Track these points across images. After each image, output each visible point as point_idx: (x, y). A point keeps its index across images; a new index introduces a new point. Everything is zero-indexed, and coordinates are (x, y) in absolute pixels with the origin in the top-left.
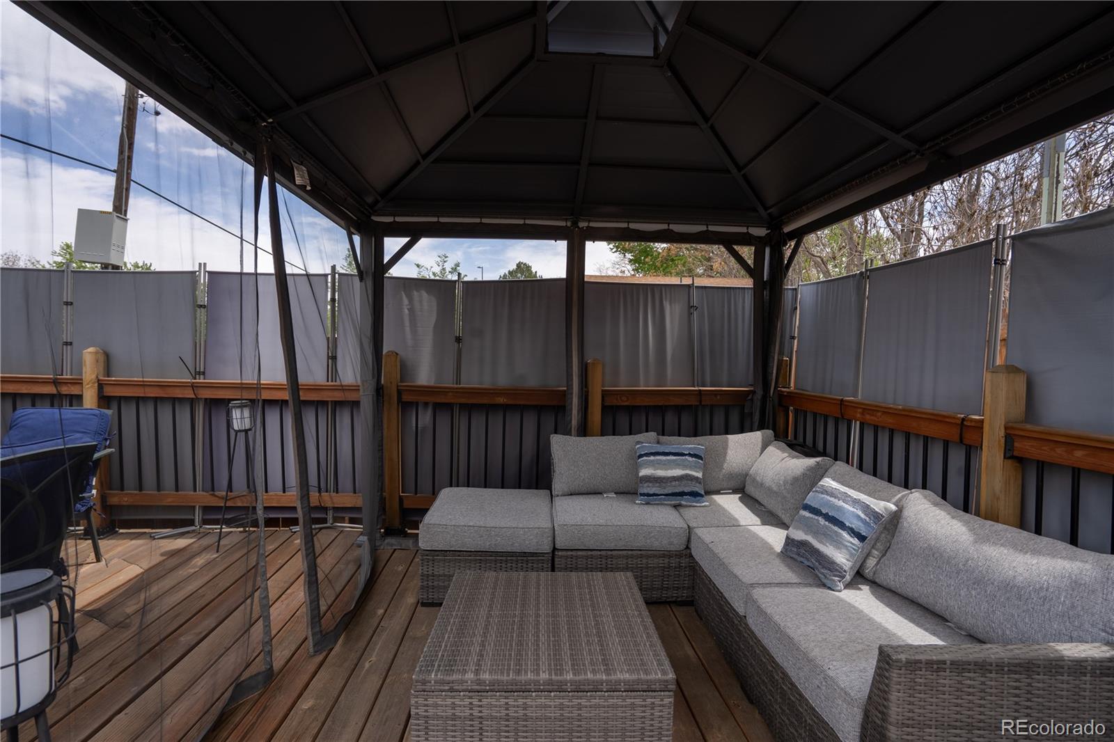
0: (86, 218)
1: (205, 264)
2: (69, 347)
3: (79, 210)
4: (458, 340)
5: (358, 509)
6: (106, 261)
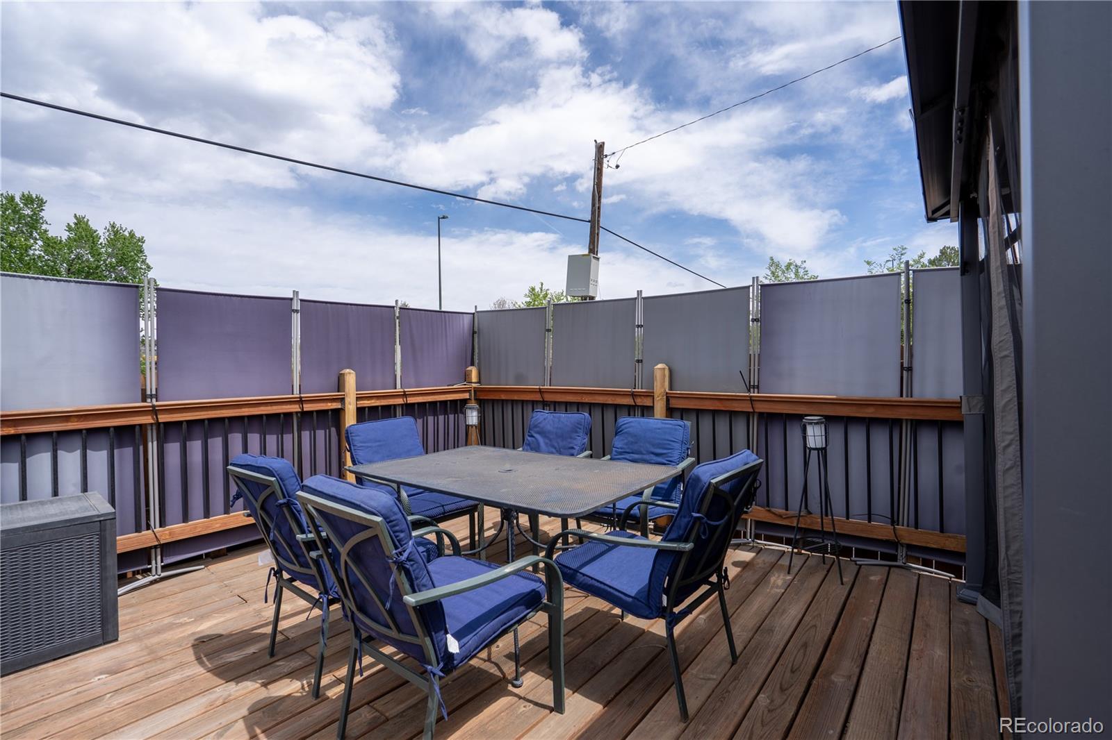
1: (757, 277)
2: (640, 364)
3: (569, 256)
5: (961, 556)
6: (584, 294)
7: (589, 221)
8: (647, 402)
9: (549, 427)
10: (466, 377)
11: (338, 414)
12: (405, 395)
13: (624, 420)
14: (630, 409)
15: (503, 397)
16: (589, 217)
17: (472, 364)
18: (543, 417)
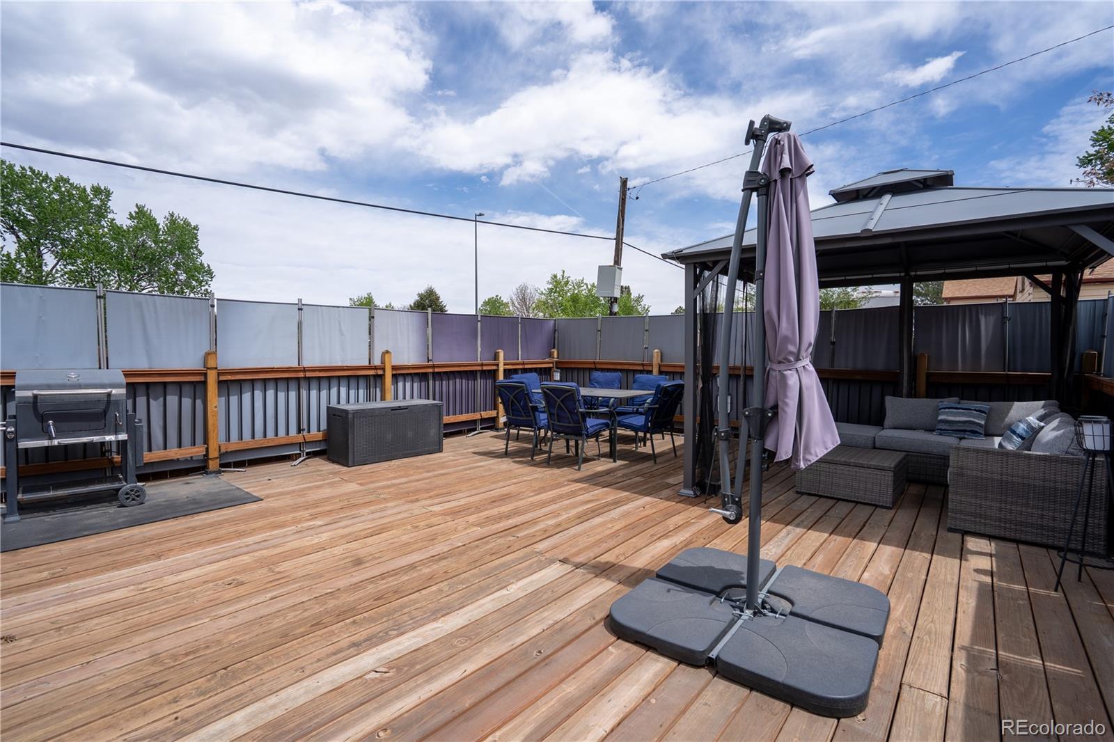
0: (602, 269)
3: (599, 266)
4: (833, 343)
6: (611, 296)
7: (615, 239)
8: (650, 368)
9: (600, 380)
10: (551, 355)
11: (495, 372)
12: (524, 364)
13: (638, 376)
14: (641, 372)
15: (573, 366)
16: (614, 235)
17: (554, 348)
18: (597, 374)
